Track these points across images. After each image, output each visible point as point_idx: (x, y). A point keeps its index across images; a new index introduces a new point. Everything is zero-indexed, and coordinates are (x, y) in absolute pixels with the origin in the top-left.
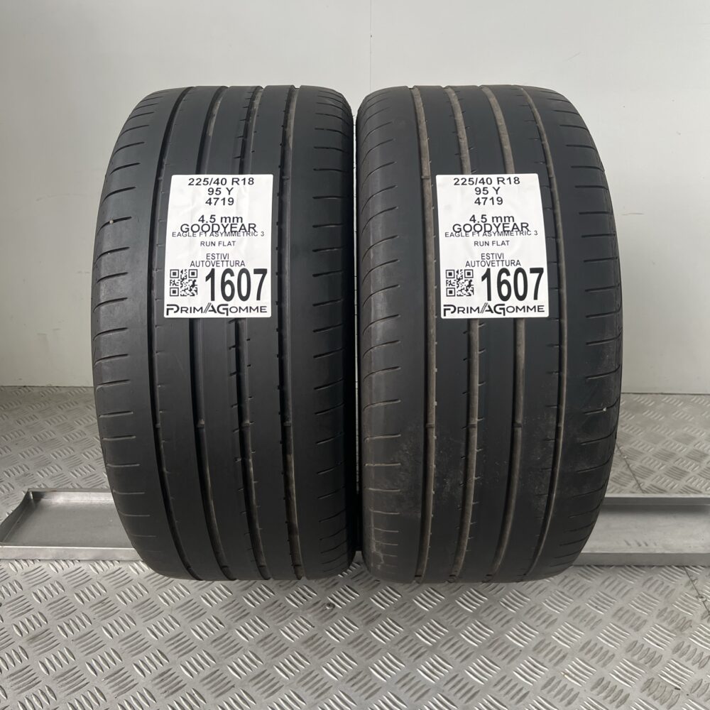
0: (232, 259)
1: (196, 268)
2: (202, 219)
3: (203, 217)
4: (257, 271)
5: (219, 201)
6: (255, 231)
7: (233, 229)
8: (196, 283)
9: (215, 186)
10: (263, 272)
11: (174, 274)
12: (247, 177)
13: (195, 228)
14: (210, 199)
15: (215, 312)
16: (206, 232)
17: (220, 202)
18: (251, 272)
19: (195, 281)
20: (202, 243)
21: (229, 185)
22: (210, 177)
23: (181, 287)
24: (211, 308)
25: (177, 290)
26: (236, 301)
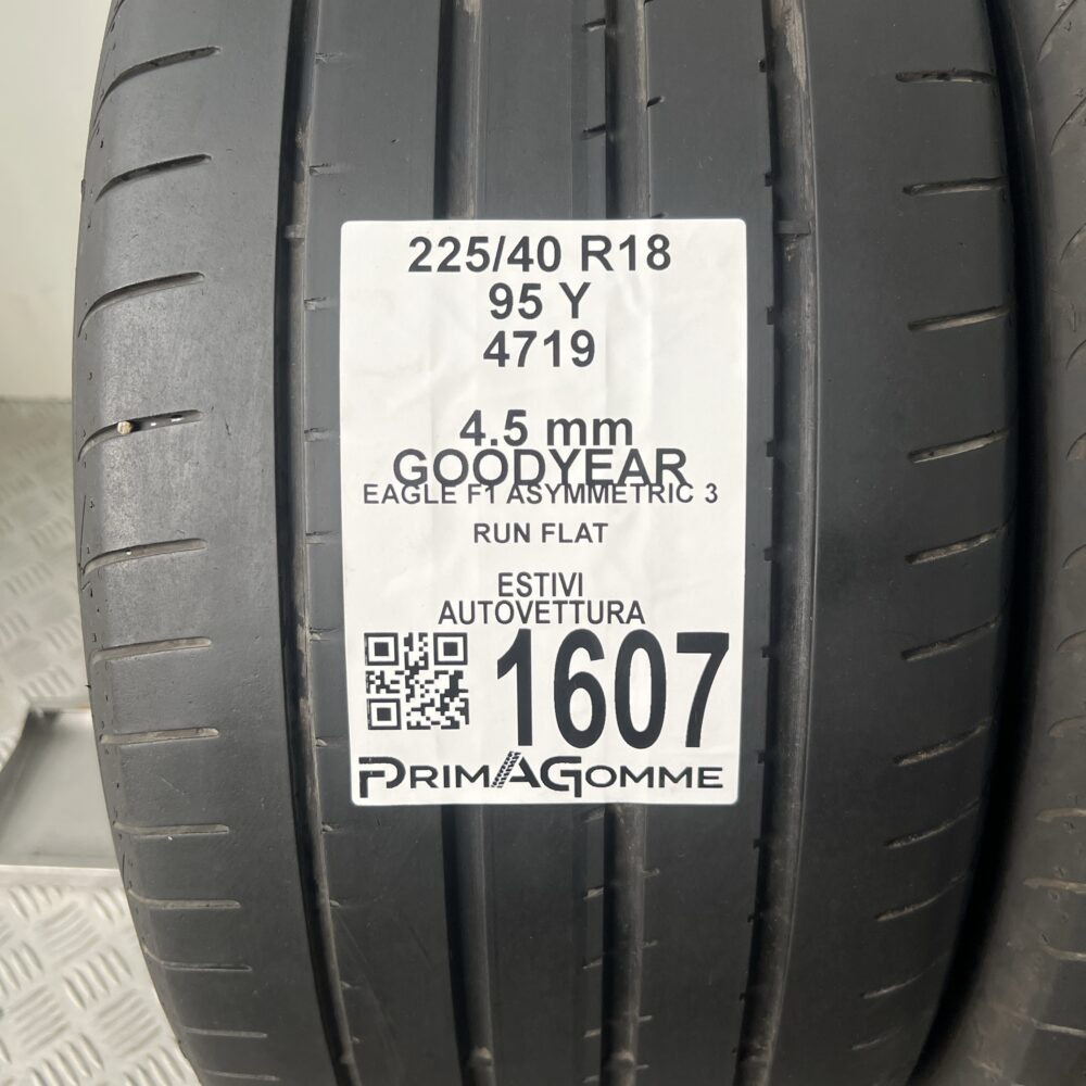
0: (593, 593)
1: (461, 627)
2: (474, 427)
3: (476, 417)
4: (688, 643)
5: (538, 342)
6: (683, 482)
7: (597, 474)
8: (462, 684)
9: (514, 277)
10: (713, 645)
11: (381, 649)
12: (643, 228)
13: (451, 468)
14: (500, 338)
15: (535, 784)
16: (491, 484)
17: (540, 351)
18: (668, 646)
19: (459, 675)
20: (480, 531)
21: (571, 272)
22: (492, 228)
23: (408, 698)
24: (517, 771)
25: (392, 706)
26: (611, 747)
